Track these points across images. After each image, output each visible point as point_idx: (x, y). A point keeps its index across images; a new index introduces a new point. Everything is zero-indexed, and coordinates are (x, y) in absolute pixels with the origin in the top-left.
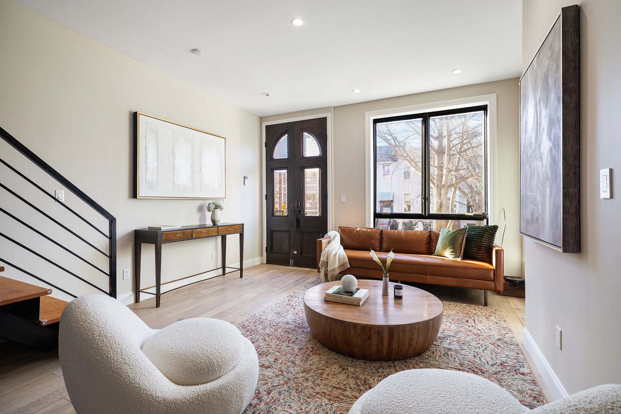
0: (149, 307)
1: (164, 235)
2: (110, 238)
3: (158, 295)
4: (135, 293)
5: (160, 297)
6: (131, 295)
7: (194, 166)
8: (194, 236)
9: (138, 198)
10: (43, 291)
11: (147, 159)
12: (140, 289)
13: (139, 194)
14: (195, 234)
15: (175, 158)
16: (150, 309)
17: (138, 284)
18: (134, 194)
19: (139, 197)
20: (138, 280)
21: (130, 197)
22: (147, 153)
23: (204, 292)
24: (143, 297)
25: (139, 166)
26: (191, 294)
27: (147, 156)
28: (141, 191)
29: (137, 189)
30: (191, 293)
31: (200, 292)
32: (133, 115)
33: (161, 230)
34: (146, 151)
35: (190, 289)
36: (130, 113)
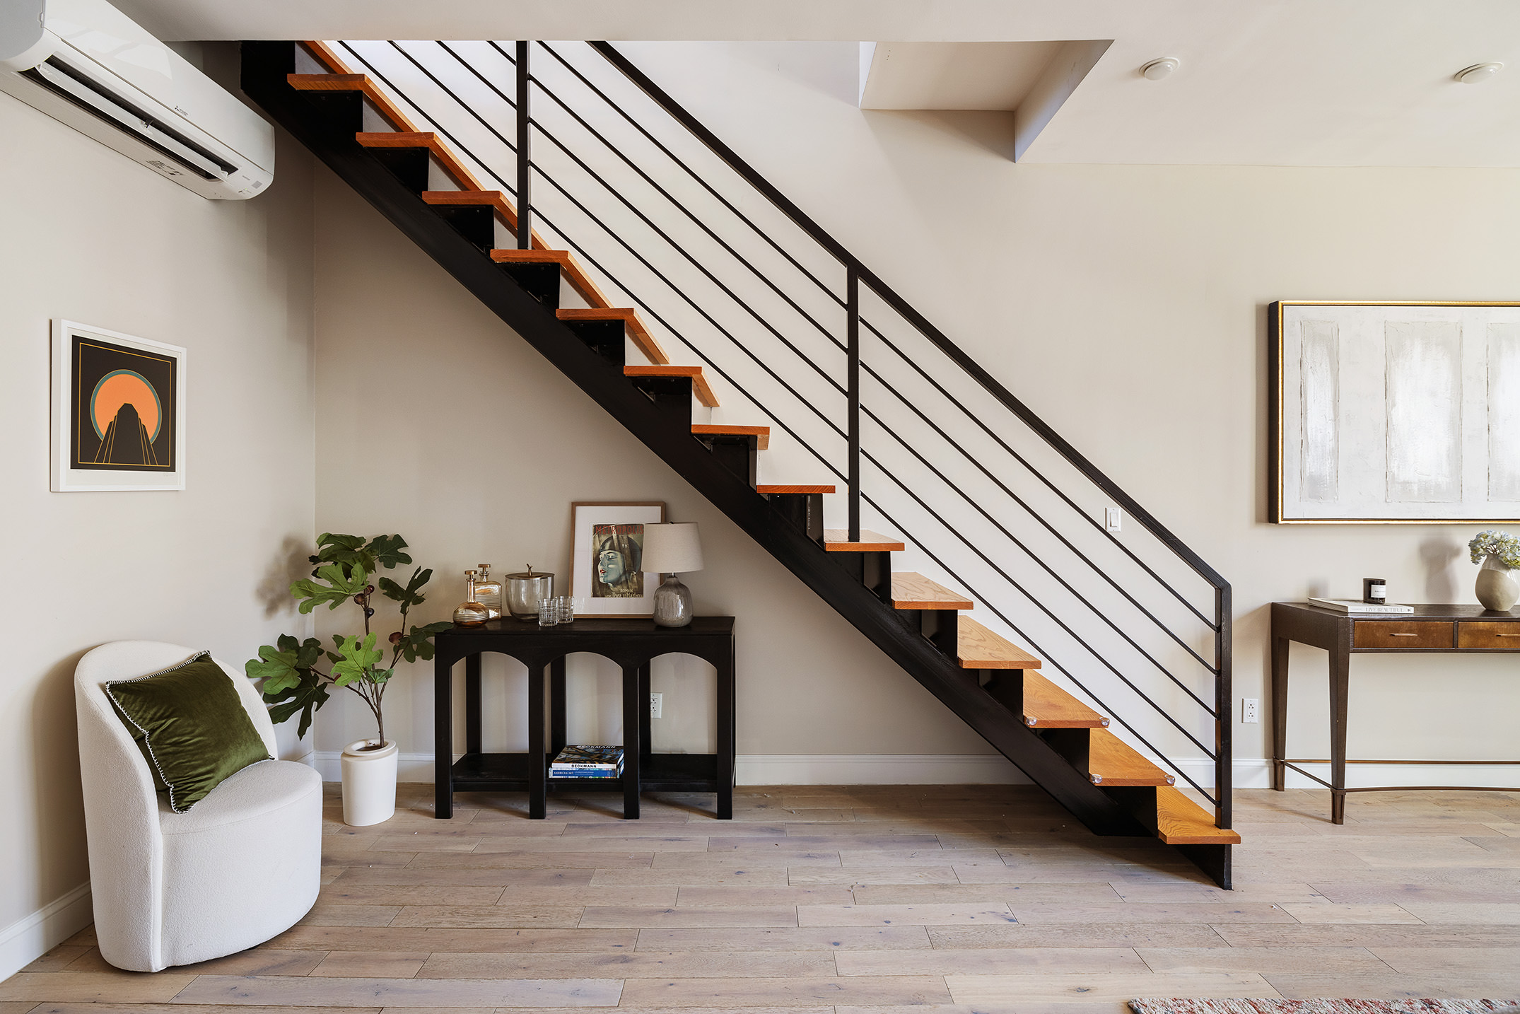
0: (1312, 814)
1: (1358, 630)
2: (1218, 629)
3: (1338, 790)
4: (1273, 765)
5: (1343, 797)
6: (1264, 767)
7: (1461, 419)
8: (1463, 641)
9: (1280, 522)
10: (1095, 719)
11: (1306, 418)
12: (1286, 758)
13: (1282, 513)
14: (1467, 637)
15: (1394, 405)
16: (1313, 820)
17: (1280, 742)
18: (1271, 512)
19: (1283, 520)
20: (1280, 733)
21: (1258, 521)
22: (1306, 405)
23: (1503, 829)
24: (1292, 780)
25: (1282, 439)
26: (1448, 817)
27: (1306, 410)
28: (1290, 505)
29: (1278, 501)
30: (1448, 814)
31: (1487, 824)
32: (1267, 313)
33: (1347, 613)
34: (1303, 399)
35: (1447, 800)
36: (1259, 308)
